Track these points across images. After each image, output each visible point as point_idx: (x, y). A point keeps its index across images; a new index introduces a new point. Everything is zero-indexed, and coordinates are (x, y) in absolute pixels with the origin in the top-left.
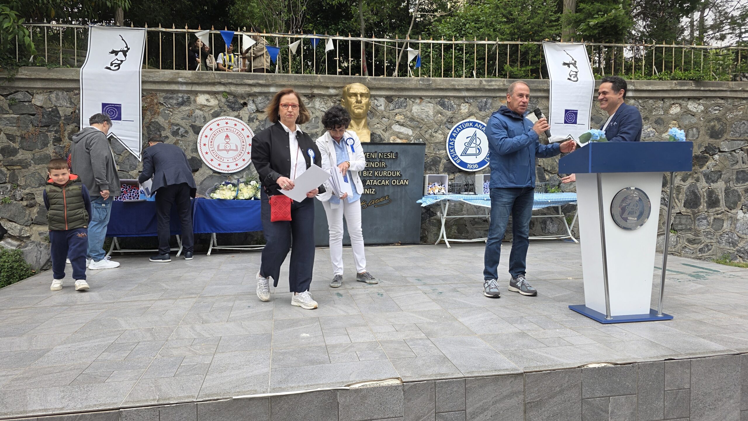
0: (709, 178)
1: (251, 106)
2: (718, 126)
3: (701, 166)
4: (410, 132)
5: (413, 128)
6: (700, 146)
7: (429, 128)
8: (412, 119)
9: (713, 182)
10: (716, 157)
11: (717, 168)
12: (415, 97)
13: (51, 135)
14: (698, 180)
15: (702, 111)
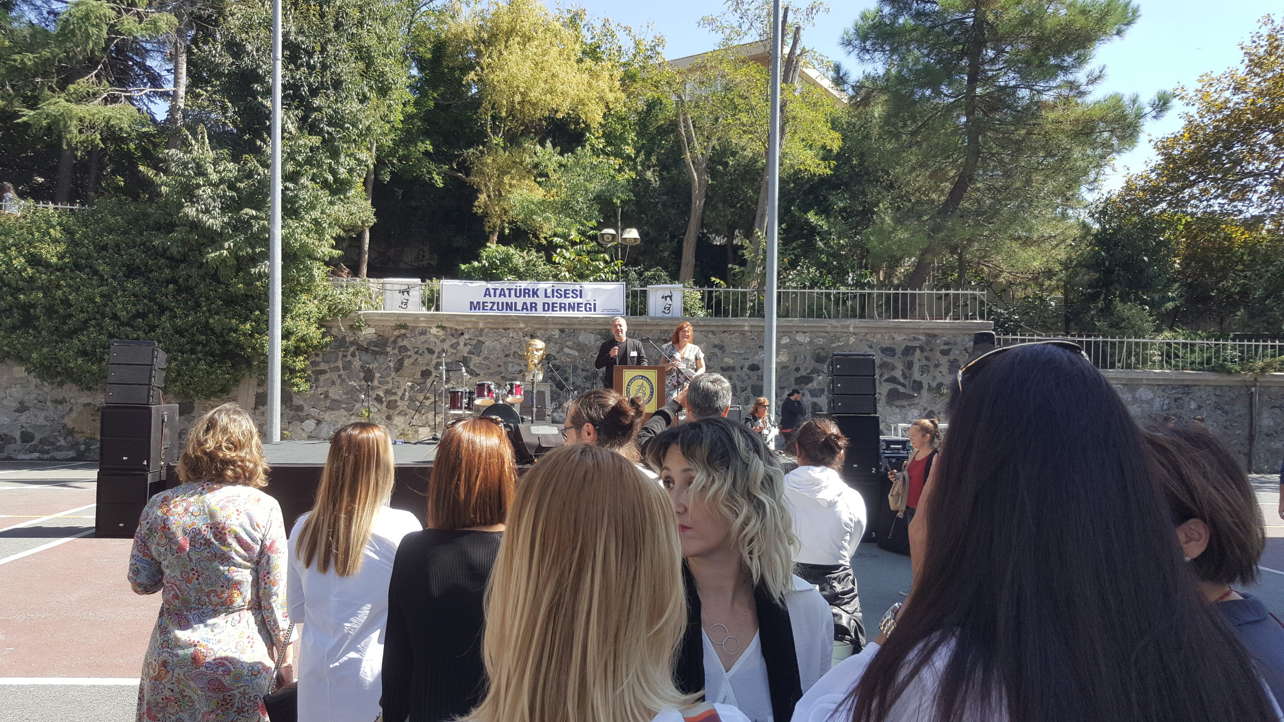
0: (814, 393)
1: (466, 336)
2: (823, 353)
3: (807, 384)
4: (577, 354)
5: (579, 351)
6: (806, 369)
7: (590, 351)
8: (579, 344)
9: (817, 396)
10: (820, 378)
11: (821, 387)
12: (581, 329)
13: (341, 354)
14: (803, 395)
15: (809, 342)
